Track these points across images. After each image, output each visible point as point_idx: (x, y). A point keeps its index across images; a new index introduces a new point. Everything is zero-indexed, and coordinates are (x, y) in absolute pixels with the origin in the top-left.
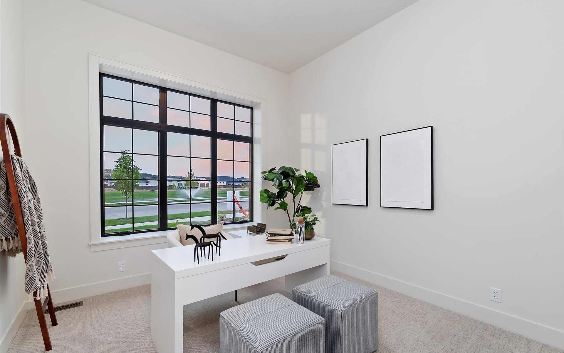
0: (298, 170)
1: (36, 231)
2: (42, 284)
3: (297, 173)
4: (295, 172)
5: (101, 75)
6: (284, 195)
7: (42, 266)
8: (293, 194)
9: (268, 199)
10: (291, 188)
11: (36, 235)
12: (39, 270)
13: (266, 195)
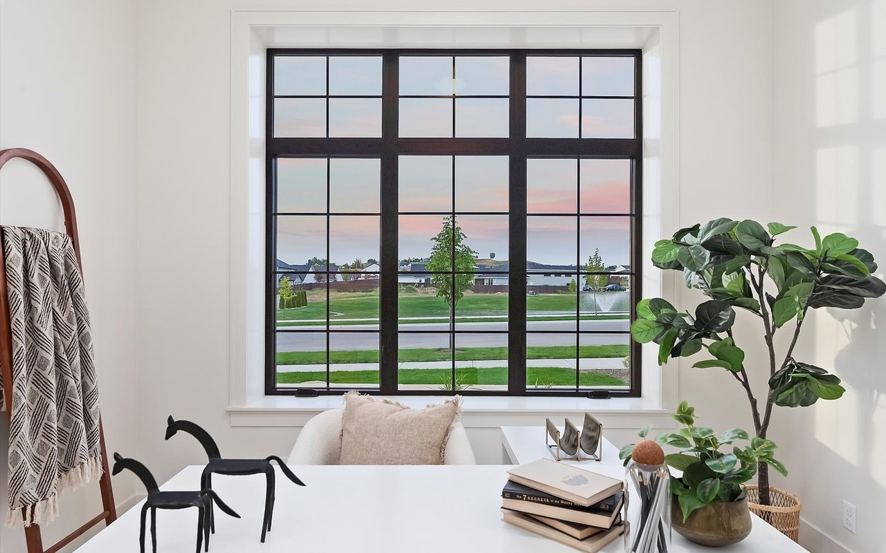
0: (780, 229)
1: (47, 381)
2: (42, 493)
3: (779, 241)
4: (771, 236)
5: (271, 53)
6: (722, 320)
7: (48, 455)
8: (765, 316)
9: (661, 331)
10: (751, 295)
11: (45, 388)
12: (41, 463)
13: (654, 318)
